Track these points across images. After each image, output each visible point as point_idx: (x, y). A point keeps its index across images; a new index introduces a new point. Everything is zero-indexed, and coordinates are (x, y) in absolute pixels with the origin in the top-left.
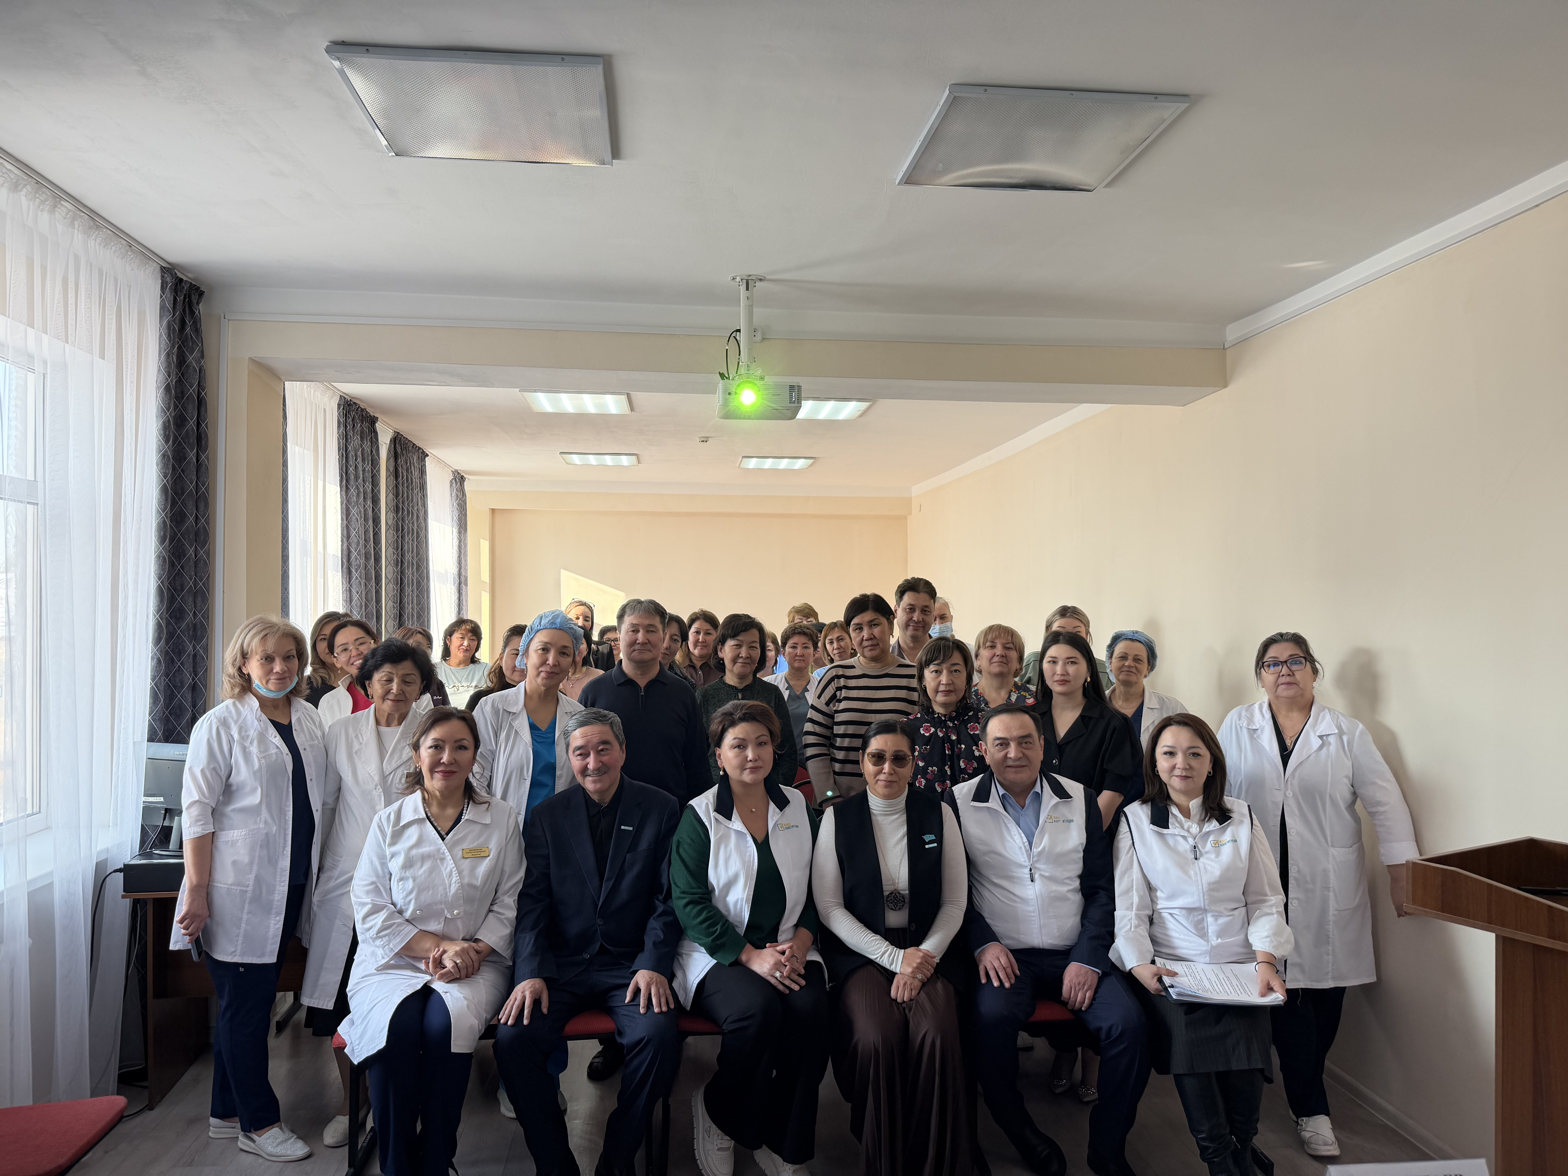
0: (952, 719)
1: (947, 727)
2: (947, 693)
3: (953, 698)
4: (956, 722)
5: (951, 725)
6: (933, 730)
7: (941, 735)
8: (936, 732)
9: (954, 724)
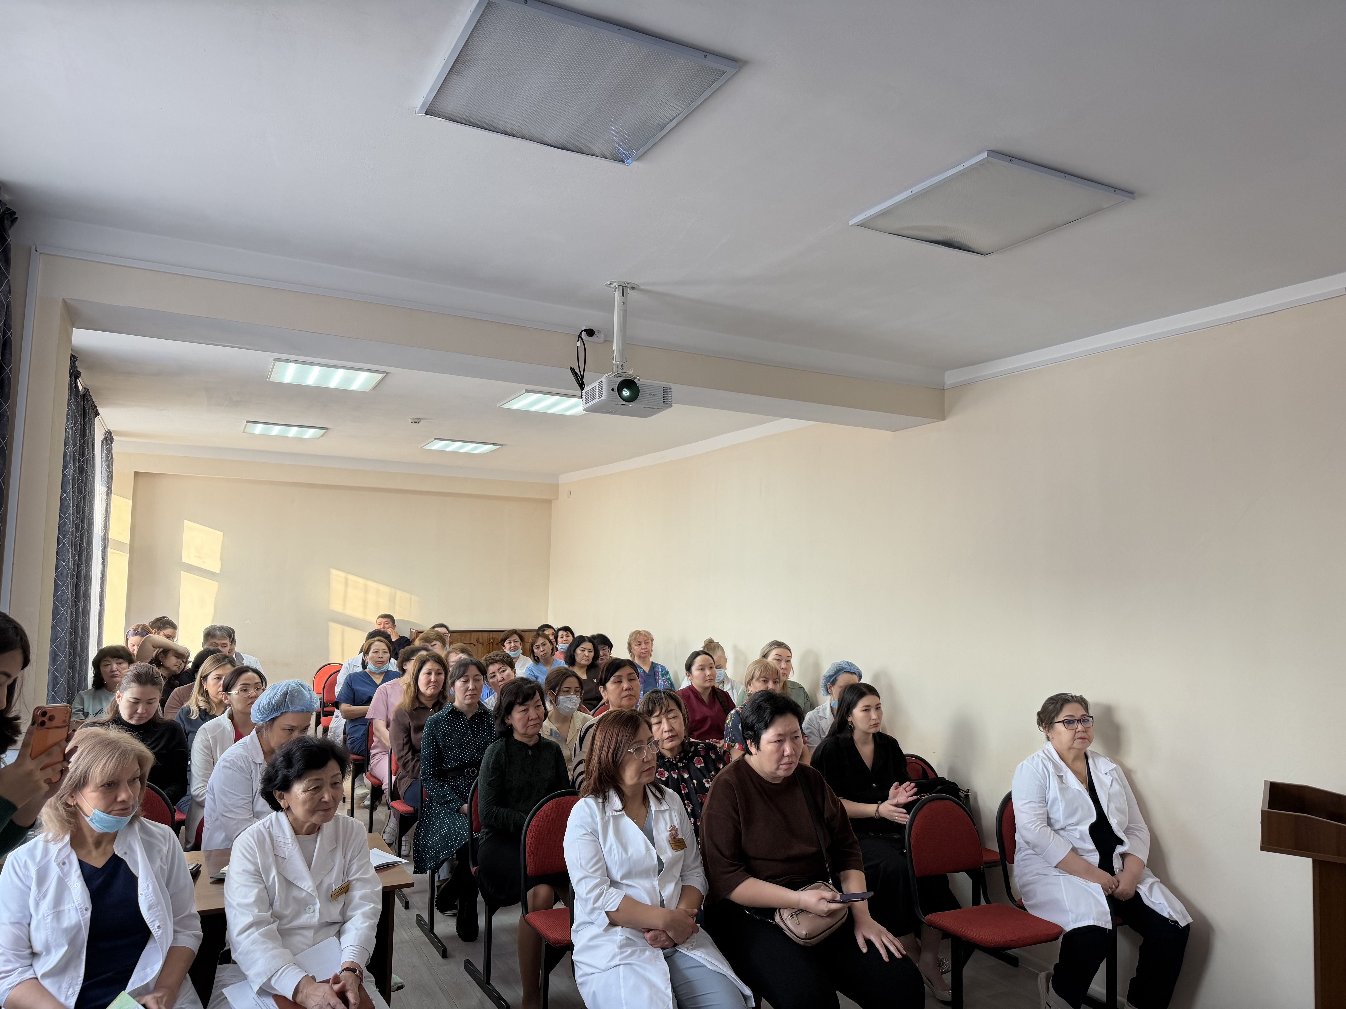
0: (681, 761)
1: (678, 768)
2: (672, 738)
3: (676, 742)
4: (684, 761)
5: (681, 765)
6: (667, 774)
7: (675, 776)
8: (670, 775)
9: (683, 763)
